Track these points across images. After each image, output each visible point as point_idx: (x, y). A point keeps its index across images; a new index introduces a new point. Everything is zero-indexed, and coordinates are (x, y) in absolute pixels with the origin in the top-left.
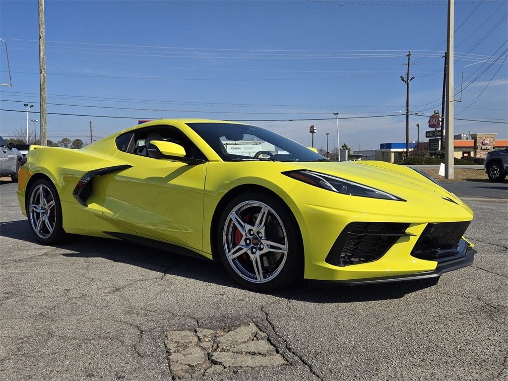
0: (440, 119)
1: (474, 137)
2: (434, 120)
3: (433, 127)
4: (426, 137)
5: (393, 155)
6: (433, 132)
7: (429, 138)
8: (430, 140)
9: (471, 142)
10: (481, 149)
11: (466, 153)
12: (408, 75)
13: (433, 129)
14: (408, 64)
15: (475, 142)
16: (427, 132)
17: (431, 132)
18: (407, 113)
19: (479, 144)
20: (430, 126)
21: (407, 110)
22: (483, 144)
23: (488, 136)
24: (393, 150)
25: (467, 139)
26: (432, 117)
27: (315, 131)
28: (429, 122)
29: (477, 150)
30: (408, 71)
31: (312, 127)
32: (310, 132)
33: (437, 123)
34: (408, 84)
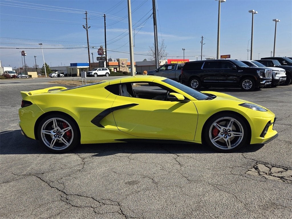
0: (104, 51)
1: (118, 60)
2: (100, 51)
3: (100, 55)
4: (97, 60)
5: (78, 70)
6: (101, 58)
7: (99, 61)
8: (99, 62)
9: (116, 63)
10: (122, 66)
11: (115, 69)
12: (87, 25)
13: (101, 56)
14: (86, 19)
15: (119, 63)
16: (97, 58)
17: (100, 57)
18: (88, 47)
19: (121, 64)
20: (99, 54)
21: (88, 45)
22: (122, 64)
23: (124, 60)
24: (78, 67)
25: (115, 61)
26: (99, 49)
27: (26, 54)
28: (98, 52)
29: (120, 67)
30: (87, 22)
31: (23, 52)
32: (22, 55)
33: (103, 53)
34: (87, 30)
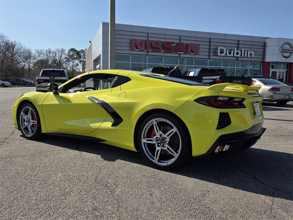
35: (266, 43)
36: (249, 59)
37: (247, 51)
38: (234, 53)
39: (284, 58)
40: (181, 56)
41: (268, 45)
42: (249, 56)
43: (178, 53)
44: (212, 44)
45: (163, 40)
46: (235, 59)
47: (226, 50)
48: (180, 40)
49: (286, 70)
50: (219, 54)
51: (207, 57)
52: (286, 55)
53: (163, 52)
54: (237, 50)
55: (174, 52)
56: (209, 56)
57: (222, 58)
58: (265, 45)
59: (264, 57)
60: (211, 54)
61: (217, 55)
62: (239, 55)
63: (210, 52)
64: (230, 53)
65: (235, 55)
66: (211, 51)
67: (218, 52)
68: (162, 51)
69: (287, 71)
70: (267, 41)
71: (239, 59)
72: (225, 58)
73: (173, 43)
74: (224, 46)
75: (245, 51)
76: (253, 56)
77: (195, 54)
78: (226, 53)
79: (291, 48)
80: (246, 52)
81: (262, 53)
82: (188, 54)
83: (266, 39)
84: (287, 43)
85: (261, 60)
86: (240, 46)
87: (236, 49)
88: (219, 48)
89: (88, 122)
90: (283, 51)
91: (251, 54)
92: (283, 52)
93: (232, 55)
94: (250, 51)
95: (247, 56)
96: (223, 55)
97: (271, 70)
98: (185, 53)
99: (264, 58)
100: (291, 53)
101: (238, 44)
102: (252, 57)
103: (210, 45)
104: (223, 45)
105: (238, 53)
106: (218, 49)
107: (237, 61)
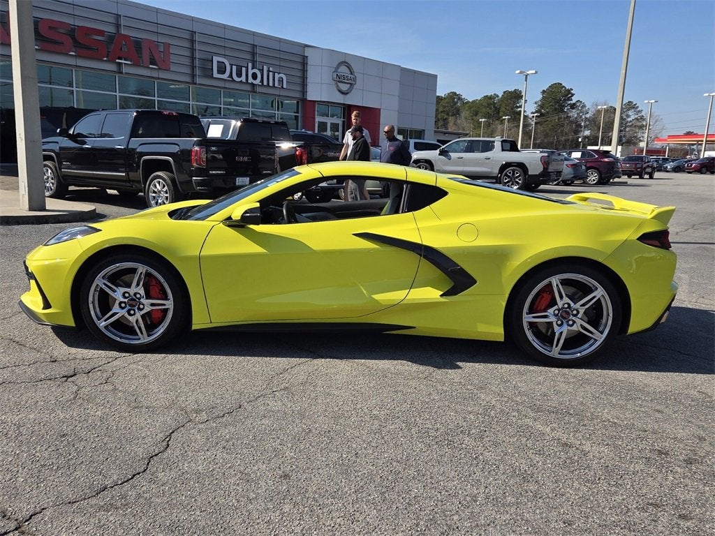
35: (307, 57)
36: (277, 92)
37: (274, 73)
38: (247, 75)
39: (341, 95)
40: (125, 70)
41: (310, 62)
42: (276, 85)
43: (117, 61)
44: (197, 47)
45: (70, 21)
46: (249, 88)
47: (231, 65)
48: (118, 26)
49: (342, 119)
50: (216, 75)
51: (188, 79)
52: (344, 87)
53: (74, 54)
54: (252, 69)
55: (105, 59)
56: (193, 76)
57: (221, 84)
58: (304, 62)
59: (303, 88)
60: (198, 72)
61: (211, 76)
62: (257, 82)
63: (193, 67)
64: (239, 75)
65: (251, 80)
66: (197, 63)
67: (212, 69)
68: (71, 53)
69: (344, 122)
70: (308, 52)
71: (259, 89)
72: (228, 85)
73: (101, 33)
74: (225, 56)
75: (269, 71)
76: (285, 86)
77: (160, 69)
78: (231, 73)
79: (352, 74)
80: (271, 74)
81: (299, 80)
82: (142, 66)
83: (306, 49)
84: (345, 62)
85: (298, 95)
86: (258, 59)
87: (250, 65)
88: (216, 59)
89: (365, 292)
90: (339, 79)
91: (281, 80)
92: (339, 82)
93: (243, 78)
94: (279, 73)
95: (274, 84)
96: (225, 76)
97: (318, 119)
98: (136, 64)
99: (304, 92)
100: (351, 84)
101: (253, 54)
102: (282, 87)
103: (193, 50)
104: (222, 52)
105: (254, 76)
106: (212, 61)
107: (254, 94)
